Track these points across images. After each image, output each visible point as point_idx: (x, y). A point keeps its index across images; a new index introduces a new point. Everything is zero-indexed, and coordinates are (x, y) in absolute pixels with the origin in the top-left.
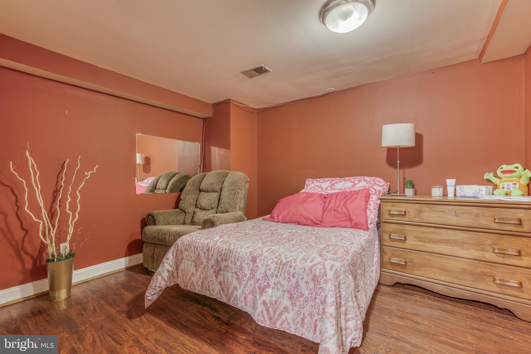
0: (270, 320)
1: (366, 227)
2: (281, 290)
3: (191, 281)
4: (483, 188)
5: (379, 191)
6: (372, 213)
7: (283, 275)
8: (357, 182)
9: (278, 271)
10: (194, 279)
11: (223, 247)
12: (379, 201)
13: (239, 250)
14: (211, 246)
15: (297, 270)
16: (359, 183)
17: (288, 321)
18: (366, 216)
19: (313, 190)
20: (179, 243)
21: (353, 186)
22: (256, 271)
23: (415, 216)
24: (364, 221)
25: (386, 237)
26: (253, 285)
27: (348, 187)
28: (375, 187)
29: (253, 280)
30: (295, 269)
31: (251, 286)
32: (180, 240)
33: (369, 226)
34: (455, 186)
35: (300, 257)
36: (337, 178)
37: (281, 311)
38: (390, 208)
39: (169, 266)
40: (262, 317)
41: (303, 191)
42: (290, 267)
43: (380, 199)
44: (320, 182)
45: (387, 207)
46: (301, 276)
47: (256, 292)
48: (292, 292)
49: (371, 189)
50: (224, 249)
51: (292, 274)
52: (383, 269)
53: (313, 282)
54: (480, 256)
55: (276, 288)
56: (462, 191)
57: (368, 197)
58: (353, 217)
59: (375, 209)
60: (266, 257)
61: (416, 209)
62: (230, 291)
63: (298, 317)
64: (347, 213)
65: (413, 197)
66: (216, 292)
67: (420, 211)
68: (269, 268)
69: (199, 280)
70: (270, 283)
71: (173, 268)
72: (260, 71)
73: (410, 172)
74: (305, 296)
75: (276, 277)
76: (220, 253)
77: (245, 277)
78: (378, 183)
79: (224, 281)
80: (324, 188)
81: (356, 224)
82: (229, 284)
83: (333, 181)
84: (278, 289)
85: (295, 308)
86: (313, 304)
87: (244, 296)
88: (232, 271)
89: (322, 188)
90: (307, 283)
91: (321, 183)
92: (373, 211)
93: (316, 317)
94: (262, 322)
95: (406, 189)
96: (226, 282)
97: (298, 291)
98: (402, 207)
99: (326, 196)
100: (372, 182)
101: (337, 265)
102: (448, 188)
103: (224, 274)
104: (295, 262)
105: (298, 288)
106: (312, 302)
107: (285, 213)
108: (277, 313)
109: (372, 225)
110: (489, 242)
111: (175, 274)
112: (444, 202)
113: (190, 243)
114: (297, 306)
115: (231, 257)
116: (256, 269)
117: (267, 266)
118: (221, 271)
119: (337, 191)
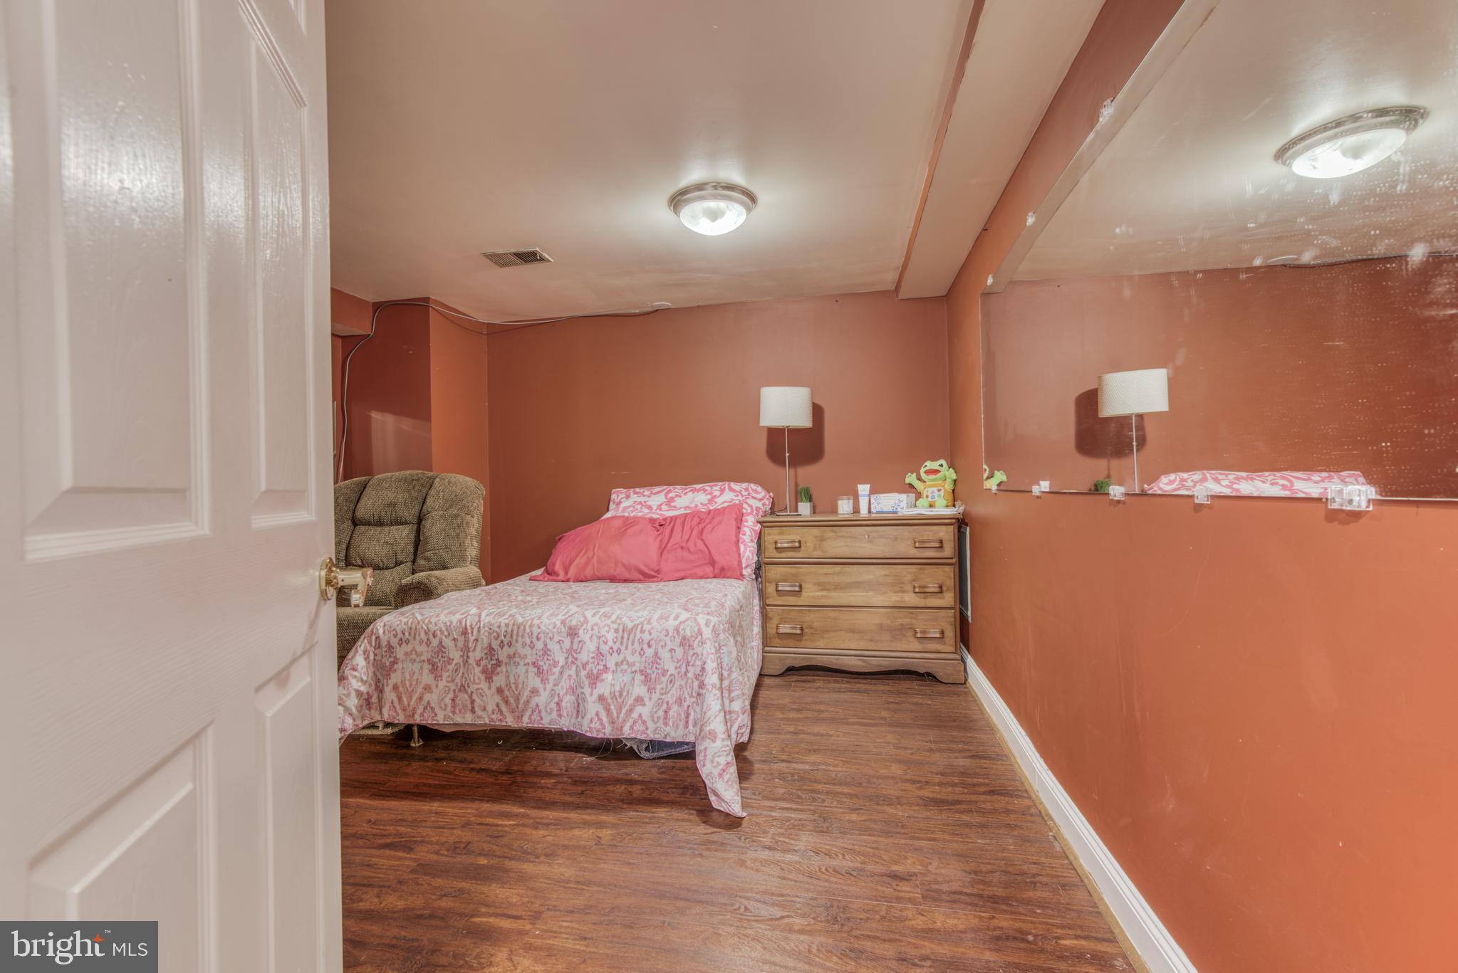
0: (612, 725)
1: (739, 574)
2: (629, 670)
3: (424, 702)
4: (903, 497)
5: (758, 509)
6: (748, 549)
7: (630, 647)
8: (717, 493)
9: (622, 643)
10: (432, 698)
11: (500, 622)
12: (759, 525)
13: (536, 622)
14: (468, 624)
15: (655, 634)
16: (721, 495)
17: (643, 719)
18: (739, 554)
19: (632, 512)
20: (381, 631)
21: (711, 501)
22: (579, 650)
23: (815, 549)
24: (736, 563)
25: (770, 589)
26: (574, 676)
27: (701, 504)
28: (751, 501)
29: (574, 668)
30: (650, 634)
31: (570, 680)
32: (382, 624)
33: (745, 572)
34: (869, 496)
35: (656, 616)
36: (679, 487)
37: (630, 705)
38: (776, 538)
39: (360, 684)
40: (598, 723)
41: (608, 515)
42: (643, 631)
43: (760, 523)
44: (644, 496)
45: (771, 536)
46: (662, 643)
47: (583, 686)
48: (648, 671)
49: (745, 506)
50: (503, 625)
51: (646, 642)
52: (767, 649)
53: (682, 648)
54: (899, 601)
55: (619, 670)
56: (878, 504)
57: (740, 519)
58: (716, 557)
59: (752, 541)
60: (596, 624)
61: (816, 537)
62: (523, 699)
63: (659, 709)
64: (707, 551)
65: (811, 517)
66: (490, 709)
67: (822, 539)
68: (604, 641)
69: (444, 695)
70: (608, 665)
71: (370, 685)
72: (529, 257)
73: (807, 474)
74: (669, 674)
75: (619, 654)
76: (495, 634)
77: (554, 667)
78: (754, 495)
79: (508, 685)
80: (655, 508)
81: (723, 569)
82: (520, 686)
83: (670, 491)
84: (624, 672)
85: (653, 696)
86: (683, 683)
87: (556, 699)
88: (526, 662)
89: (650, 508)
90: (673, 651)
91: (646, 497)
92: (750, 544)
93: (689, 701)
94: (598, 731)
95: (799, 504)
96: (513, 686)
97: (658, 666)
98: (794, 535)
99: (663, 523)
100: (744, 493)
101: (714, 620)
102: (860, 498)
103: (507, 671)
104: (649, 622)
105: (657, 663)
106: (680, 680)
107: (580, 561)
108: (624, 711)
109: (749, 570)
110: (909, 577)
111: (374, 699)
112: (854, 522)
113: (414, 626)
114: (658, 691)
115: (523, 636)
116: (580, 647)
117: (599, 638)
118: (500, 666)
119: (683, 511)
